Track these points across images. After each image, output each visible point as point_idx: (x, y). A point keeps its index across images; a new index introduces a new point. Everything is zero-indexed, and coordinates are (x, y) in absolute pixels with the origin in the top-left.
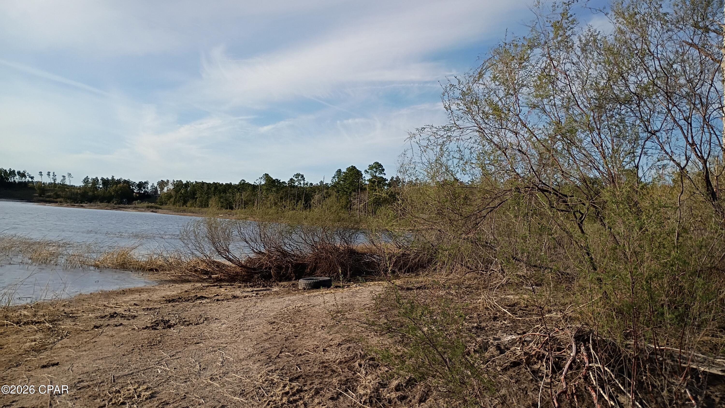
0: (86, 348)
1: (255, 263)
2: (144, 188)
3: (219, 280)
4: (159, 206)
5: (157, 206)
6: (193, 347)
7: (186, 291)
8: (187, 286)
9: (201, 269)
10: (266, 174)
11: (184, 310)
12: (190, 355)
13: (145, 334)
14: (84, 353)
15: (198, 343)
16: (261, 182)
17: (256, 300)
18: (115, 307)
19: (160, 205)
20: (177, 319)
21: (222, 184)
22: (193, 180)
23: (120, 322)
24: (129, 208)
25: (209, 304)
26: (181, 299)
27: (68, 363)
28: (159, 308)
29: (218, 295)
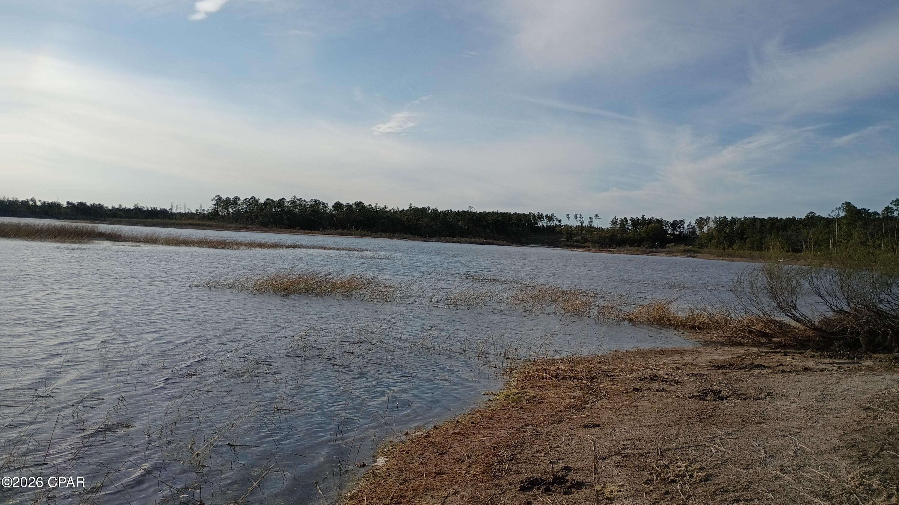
0: (627, 412)
1: (834, 325)
2: (679, 228)
3: (781, 345)
4: (697, 249)
5: (696, 249)
6: (754, 427)
7: (739, 357)
8: (739, 351)
9: (757, 330)
10: (846, 202)
11: (738, 380)
12: (751, 436)
13: (692, 404)
14: (625, 417)
15: (760, 423)
16: (839, 214)
17: (839, 375)
18: (654, 369)
19: (700, 248)
20: (730, 390)
21: (781, 219)
22: (740, 216)
23: (662, 387)
24: (662, 252)
25: (772, 376)
26: (732, 366)
27: (610, 426)
28: (707, 375)
29: (781, 365)
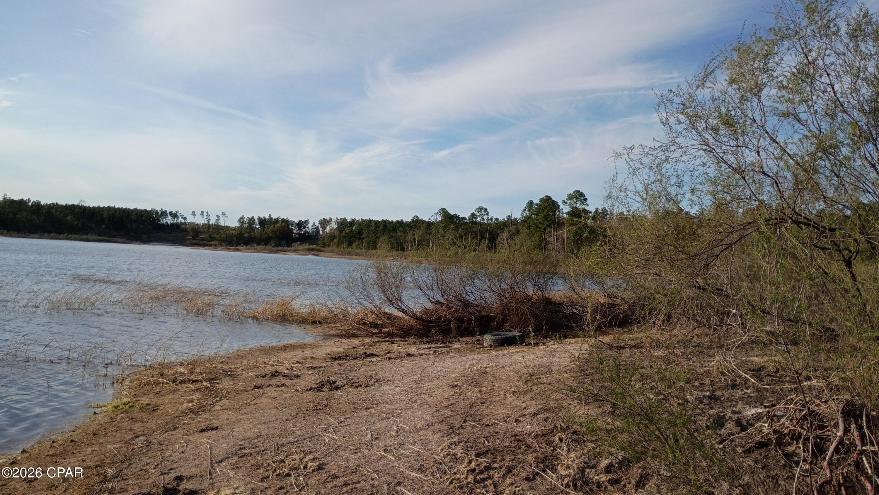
0: (247, 411)
1: (431, 314)
2: (305, 227)
3: (390, 335)
4: (320, 248)
5: (319, 248)
6: (363, 413)
7: (354, 348)
8: (355, 342)
9: (370, 322)
10: (442, 208)
11: (352, 370)
12: (361, 421)
13: (310, 396)
14: (244, 416)
15: (369, 408)
16: (437, 218)
17: (434, 359)
18: (276, 365)
19: (323, 247)
20: (344, 380)
21: (392, 221)
22: (358, 218)
23: (283, 382)
24: (289, 251)
25: (380, 363)
26: (348, 356)
27: (228, 427)
28: (324, 367)
29: (389, 352)
